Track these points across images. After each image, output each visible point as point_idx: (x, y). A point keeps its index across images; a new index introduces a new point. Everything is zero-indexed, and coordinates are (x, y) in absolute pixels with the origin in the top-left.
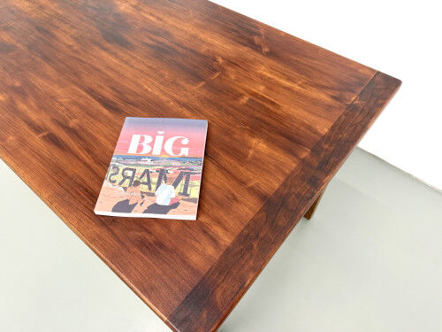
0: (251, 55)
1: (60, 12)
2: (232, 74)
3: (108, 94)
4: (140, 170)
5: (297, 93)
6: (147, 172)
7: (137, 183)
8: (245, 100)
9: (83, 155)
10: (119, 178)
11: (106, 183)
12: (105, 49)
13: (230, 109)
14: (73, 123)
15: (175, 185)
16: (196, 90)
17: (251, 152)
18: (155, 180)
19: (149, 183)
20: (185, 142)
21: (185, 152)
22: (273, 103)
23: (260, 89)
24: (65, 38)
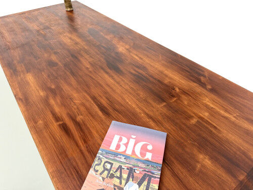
0: (198, 89)
1: (86, 48)
2: (185, 100)
3: (104, 102)
4: (116, 165)
5: (233, 123)
6: (120, 168)
7: (112, 176)
8: (194, 121)
9: (81, 143)
10: (100, 168)
11: (91, 171)
12: (107, 73)
13: (183, 126)
14: (79, 118)
15: (140, 184)
16: (159, 108)
17: (199, 166)
18: (125, 176)
19: (120, 178)
20: (150, 147)
21: (149, 156)
22: (215, 128)
23: (206, 115)
24: (85, 63)
